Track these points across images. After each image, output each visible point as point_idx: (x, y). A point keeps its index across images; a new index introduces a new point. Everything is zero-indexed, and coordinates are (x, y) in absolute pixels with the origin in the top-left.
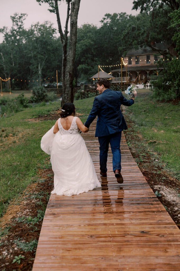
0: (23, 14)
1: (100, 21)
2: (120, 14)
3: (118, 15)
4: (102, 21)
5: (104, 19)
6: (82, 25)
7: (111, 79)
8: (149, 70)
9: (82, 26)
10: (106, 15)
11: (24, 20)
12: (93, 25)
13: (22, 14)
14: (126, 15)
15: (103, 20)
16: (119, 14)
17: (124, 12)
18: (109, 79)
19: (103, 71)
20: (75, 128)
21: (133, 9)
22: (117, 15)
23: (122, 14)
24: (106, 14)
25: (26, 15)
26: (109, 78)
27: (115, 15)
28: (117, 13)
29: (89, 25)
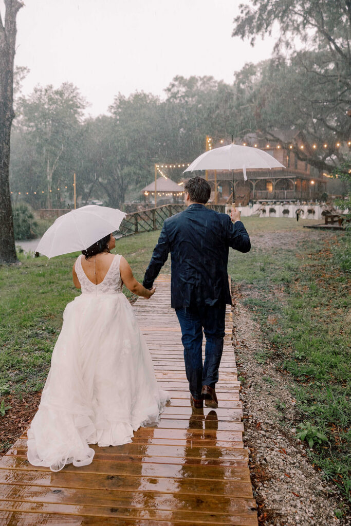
0: (21, 68)
1: (166, 90)
2: (201, 79)
3: (199, 79)
4: (169, 90)
5: (173, 86)
6: (132, 96)
7: (181, 194)
8: (256, 180)
9: (131, 98)
10: (176, 79)
11: (23, 80)
12: (153, 96)
13: (19, 67)
14: (213, 80)
15: (171, 87)
16: (200, 77)
17: (208, 75)
18: (178, 195)
19: (166, 178)
20: (114, 281)
21: (235, 34)
22: (197, 80)
23: (205, 80)
24: (177, 76)
25: (26, 71)
26: (178, 192)
27: (193, 80)
28: (196, 77)
29: (145, 95)
